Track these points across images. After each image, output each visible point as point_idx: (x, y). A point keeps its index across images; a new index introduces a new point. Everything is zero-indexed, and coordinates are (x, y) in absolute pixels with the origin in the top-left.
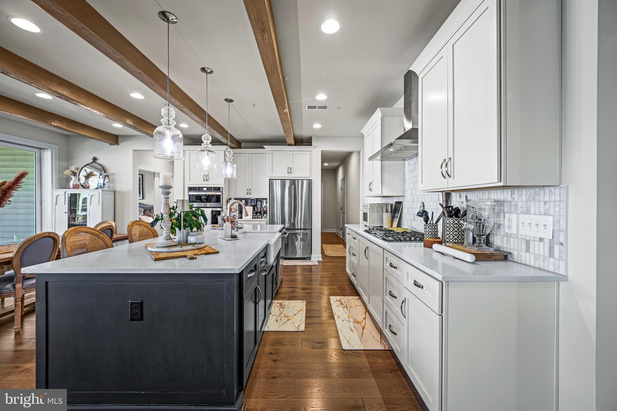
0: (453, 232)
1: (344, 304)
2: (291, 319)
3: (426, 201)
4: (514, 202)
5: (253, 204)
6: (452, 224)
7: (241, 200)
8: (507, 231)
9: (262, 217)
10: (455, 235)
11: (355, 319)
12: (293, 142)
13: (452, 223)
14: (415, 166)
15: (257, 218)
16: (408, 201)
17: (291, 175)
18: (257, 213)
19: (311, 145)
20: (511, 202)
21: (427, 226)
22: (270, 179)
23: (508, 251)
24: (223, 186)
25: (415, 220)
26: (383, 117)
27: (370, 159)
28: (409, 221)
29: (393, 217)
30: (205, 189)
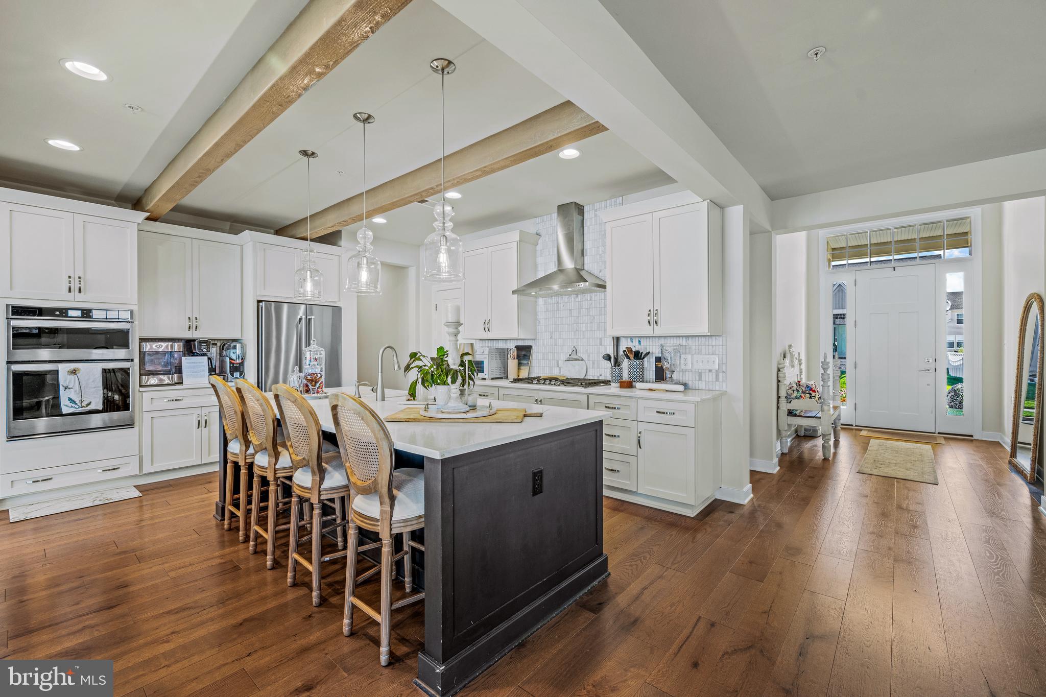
4: (689, 346)
5: (204, 350)
7: (171, 341)
8: (683, 367)
10: (640, 375)
19: (337, 245)
20: (686, 346)
21: (617, 369)
22: (259, 302)
24: (135, 308)
25: (558, 366)
26: (520, 241)
27: (514, 292)
28: (548, 368)
29: (520, 364)
30: (73, 313)
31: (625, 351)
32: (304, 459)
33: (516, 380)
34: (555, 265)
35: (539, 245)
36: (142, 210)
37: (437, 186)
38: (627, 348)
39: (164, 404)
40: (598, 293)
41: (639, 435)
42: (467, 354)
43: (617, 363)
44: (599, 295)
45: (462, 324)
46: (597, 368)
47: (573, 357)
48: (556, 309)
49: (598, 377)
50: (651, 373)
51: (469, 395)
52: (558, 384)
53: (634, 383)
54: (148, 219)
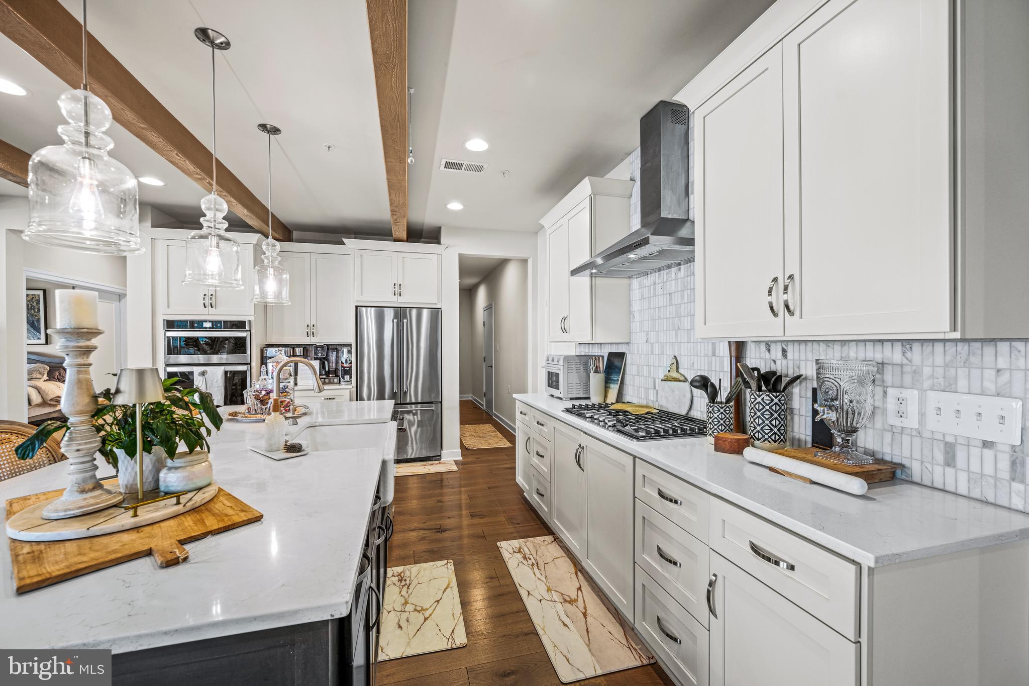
0: (770, 420)
1: (530, 559)
2: (430, 615)
3: (682, 354)
4: (912, 366)
5: (320, 355)
6: (767, 405)
7: (293, 346)
8: (893, 420)
9: (340, 381)
10: (773, 425)
11: (562, 594)
12: (404, 235)
13: (767, 402)
14: (654, 289)
15: (330, 383)
16: (638, 351)
17: (401, 299)
18: (328, 373)
19: (439, 243)
20: (902, 365)
21: (715, 409)
22: (357, 307)
23: (896, 460)
24: (252, 318)
26: (594, 195)
28: (643, 389)
29: (607, 381)
30: (208, 325)
47: (672, 375)
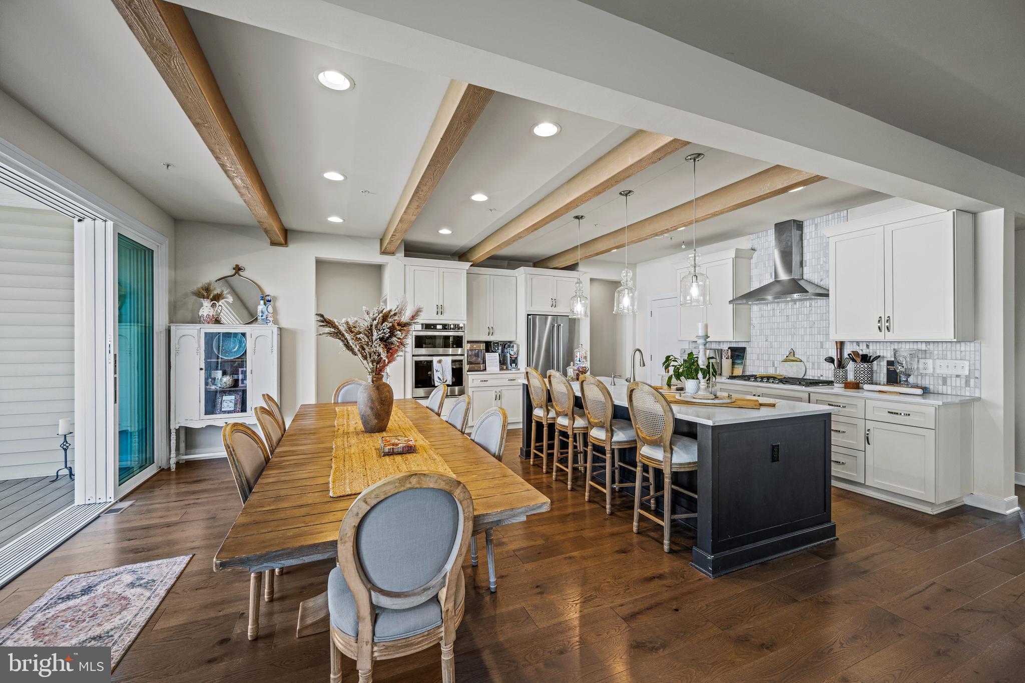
0: (867, 374)
3: (797, 347)
4: (930, 351)
5: (499, 349)
6: (866, 368)
8: (922, 371)
10: (866, 377)
16: (758, 346)
17: (555, 310)
19: (576, 271)
20: (925, 351)
22: (528, 315)
24: (465, 322)
25: (774, 366)
26: (735, 258)
27: (730, 302)
28: (762, 367)
29: (733, 364)
30: (439, 327)
31: (851, 354)
32: (601, 421)
33: (732, 377)
34: (771, 276)
35: (754, 258)
36: (468, 261)
37: (671, 228)
38: (852, 352)
39: (478, 383)
40: (819, 301)
41: (868, 432)
42: (712, 358)
43: (841, 365)
44: (821, 302)
45: (709, 337)
46: (818, 369)
47: (791, 358)
48: (771, 315)
49: (819, 377)
50: (882, 376)
51: (712, 387)
52: (777, 382)
53: (861, 385)
54: (471, 266)
